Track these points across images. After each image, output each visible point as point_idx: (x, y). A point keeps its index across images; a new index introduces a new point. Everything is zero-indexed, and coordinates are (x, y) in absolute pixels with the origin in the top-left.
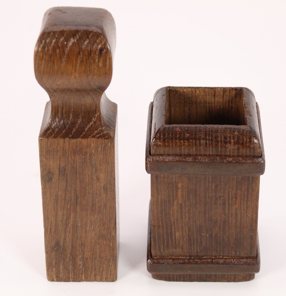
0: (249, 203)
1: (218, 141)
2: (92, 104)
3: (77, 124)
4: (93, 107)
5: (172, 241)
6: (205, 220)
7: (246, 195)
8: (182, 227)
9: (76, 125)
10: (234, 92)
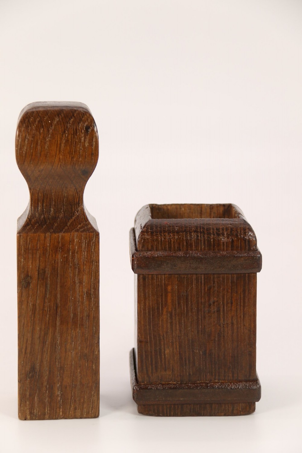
0: (246, 309)
1: (211, 233)
2: (75, 196)
3: (59, 218)
4: (76, 200)
5: (161, 361)
6: (198, 333)
7: (242, 299)
8: (172, 343)
9: (58, 220)
10: (222, 209)
